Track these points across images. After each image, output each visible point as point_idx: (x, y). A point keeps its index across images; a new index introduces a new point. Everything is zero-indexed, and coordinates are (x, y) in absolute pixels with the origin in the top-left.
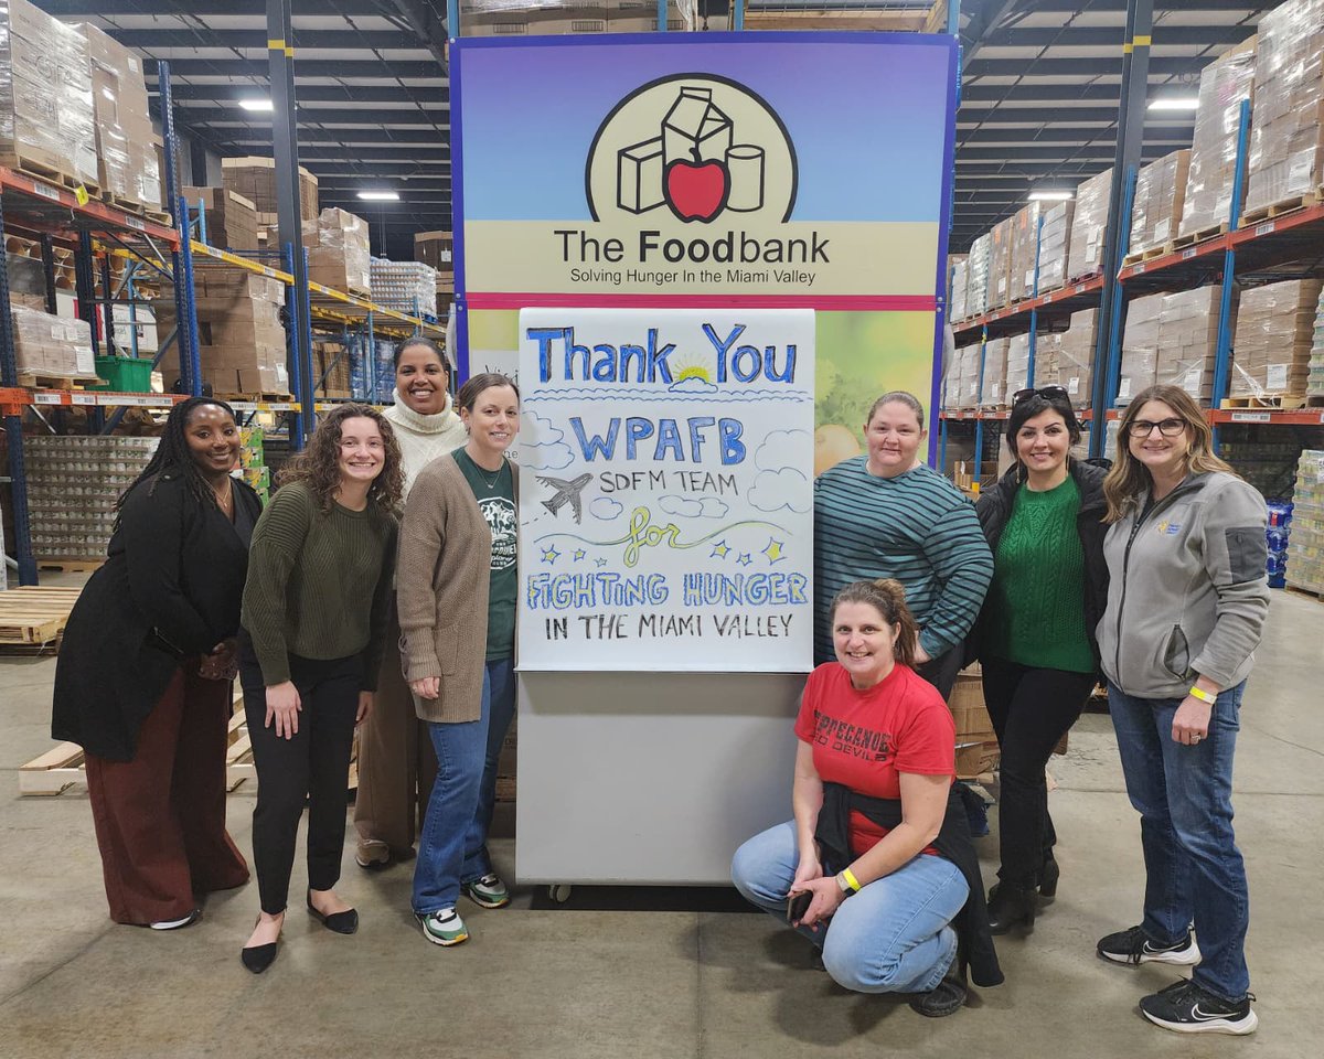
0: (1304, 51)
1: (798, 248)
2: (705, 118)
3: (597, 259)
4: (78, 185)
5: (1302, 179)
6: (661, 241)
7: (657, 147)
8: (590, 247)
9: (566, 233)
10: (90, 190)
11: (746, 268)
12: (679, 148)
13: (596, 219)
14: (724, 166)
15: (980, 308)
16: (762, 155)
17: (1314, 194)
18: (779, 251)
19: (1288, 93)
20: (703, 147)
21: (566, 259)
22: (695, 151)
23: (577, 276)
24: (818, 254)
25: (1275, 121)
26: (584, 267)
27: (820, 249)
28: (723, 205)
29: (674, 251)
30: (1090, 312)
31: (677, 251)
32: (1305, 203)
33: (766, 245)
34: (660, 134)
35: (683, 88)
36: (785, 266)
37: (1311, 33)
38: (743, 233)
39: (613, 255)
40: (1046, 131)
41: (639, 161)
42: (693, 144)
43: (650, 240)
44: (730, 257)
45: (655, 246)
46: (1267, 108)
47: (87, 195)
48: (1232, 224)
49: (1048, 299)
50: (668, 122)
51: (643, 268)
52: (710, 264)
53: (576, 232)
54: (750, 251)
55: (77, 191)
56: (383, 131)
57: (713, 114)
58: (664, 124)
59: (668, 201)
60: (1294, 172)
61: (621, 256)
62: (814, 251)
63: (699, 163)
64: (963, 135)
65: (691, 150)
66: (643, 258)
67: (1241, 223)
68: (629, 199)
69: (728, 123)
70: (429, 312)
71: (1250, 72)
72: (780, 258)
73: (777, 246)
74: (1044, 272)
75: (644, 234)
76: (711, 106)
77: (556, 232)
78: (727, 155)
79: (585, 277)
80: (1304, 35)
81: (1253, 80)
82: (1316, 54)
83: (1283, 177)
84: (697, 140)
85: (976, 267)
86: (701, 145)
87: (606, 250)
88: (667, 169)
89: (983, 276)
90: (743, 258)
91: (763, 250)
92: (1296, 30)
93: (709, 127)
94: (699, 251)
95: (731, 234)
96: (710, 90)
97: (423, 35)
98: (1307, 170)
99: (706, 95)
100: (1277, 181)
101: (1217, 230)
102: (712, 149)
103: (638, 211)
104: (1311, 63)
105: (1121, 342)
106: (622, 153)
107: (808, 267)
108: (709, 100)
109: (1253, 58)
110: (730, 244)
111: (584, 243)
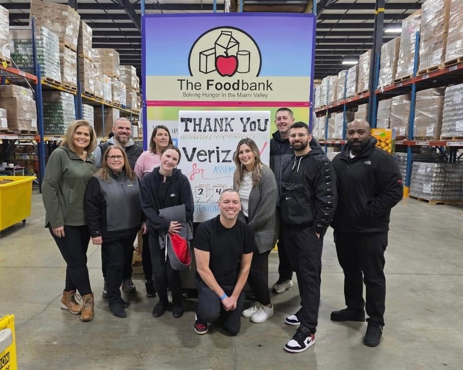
0: (437, 15)
1: (262, 85)
2: (230, 41)
3: (192, 89)
4: (4, 61)
5: (438, 60)
6: (214, 83)
7: (213, 51)
8: (190, 85)
9: (181, 80)
10: (8, 63)
11: (244, 92)
12: (220, 52)
13: (192, 75)
14: (236, 58)
15: (325, 103)
16: (249, 54)
17: (442, 65)
18: (255, 86)
19: (432, 29)
20: (229, 51)
21: (181, 89)
22: (226, 53)
23: (185, 95)
24: (269, 88)
25: (428, 39)
26: (188, 92)
27: (269, 86)
28: (236, 71)
29: (219, 86)
30: (365, 105)
31: (220, 86)
32: (439, 68)
33: (251, 84)
34: (214, 47)
35: (222, 31)
36: (257, 92)
37: (439, 9)
38: (243, 80)
39: (197, 88)
40: (348, 39)
41: (207, 56)
42: (225, 50)
43: (210, 83)
44: (238, 89)
45: (212, 85)
46: (425, 35)
47: (7, 64)
48: (414, 75)
49: (350, 100)
50: (217, 43)
51: (208, 92)
52: (231, 91)
53: (184, 80)
54: (245, 86)
55: (3, 63)
56: (106, 39)
57: (232, 40)
58: (216, 43)
59: (217, 69)
60: (435, 57)
61: (200, 88)
62: (267, 87)
63: (227, 57)
64: (318, 40)
65: (225, 52)
66: (208, 89)
67: (417, 75)
68: (203, 69)
69: (238, 43)
70: (123, 104)
71: (419, 22)
72: (256, 89)
73: (255, 85)
74: (348, 91)
75: (208, 81)
76: (232, 37)
77: (178, 80)
78: (237, 54)
79: (188, 95)
80: (437, 10)
81: (420, 25)
82: (441, 17)
83: (431, 59)
84: (227, 49)
85: (324, 88)
86: (228, 50)
87: (195, 86)
88: (216, 59)
89: (326, 92)
90: (243, 89)
91: (250, 86)
92: (435, 7)
93: (231, 44)
94: (227, 86)
95: (238, 81)
96: (231, 32)
97: (122, 5)
98: (439, 57)
99: (230, 34)
100: (430, 60)
101: (409, 77)
102: (232, 52)
103: (206, 73)
104: (440, 19)
105: (376, 116)
106: (201, 53)
107: (265, 92)
108: (231, 35)
109: (420, 17)
110: (238, 84)
111: (187, 84)
